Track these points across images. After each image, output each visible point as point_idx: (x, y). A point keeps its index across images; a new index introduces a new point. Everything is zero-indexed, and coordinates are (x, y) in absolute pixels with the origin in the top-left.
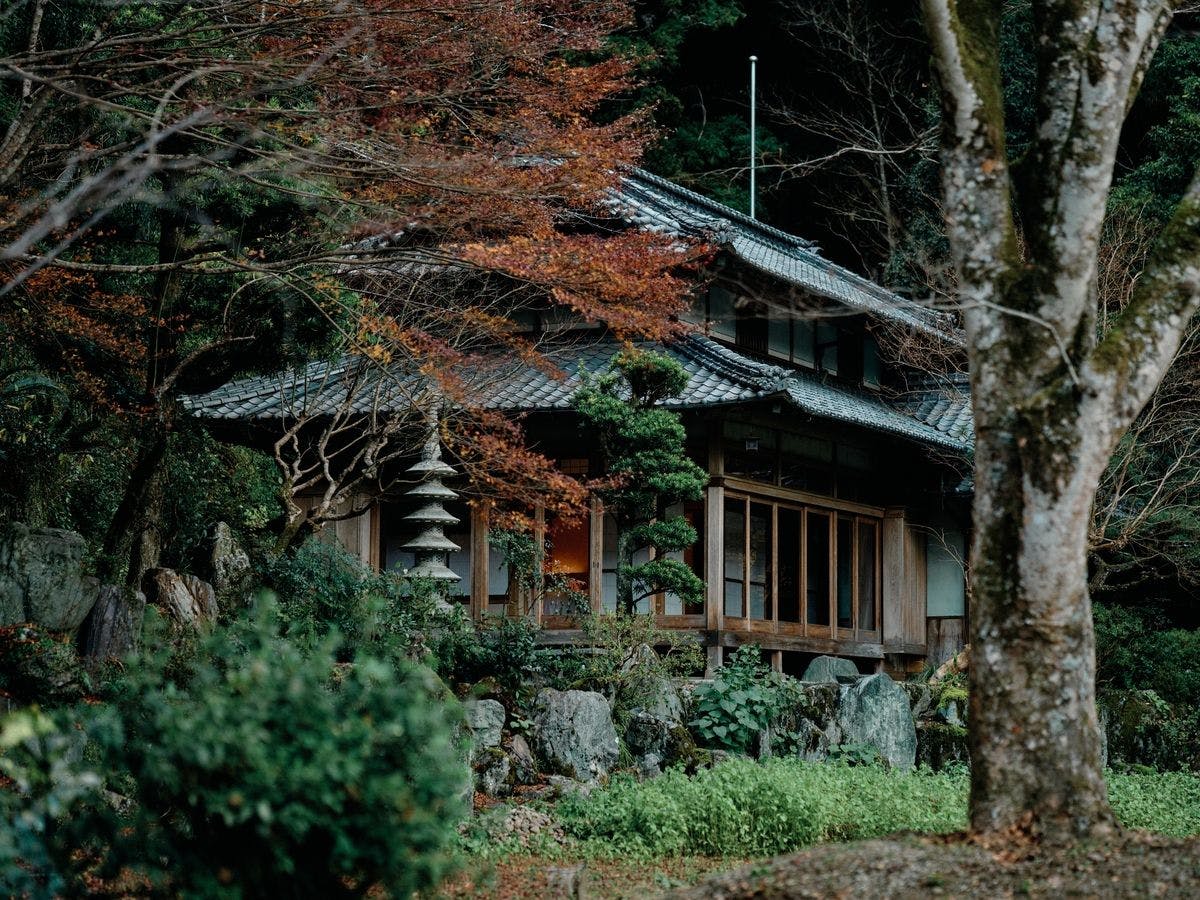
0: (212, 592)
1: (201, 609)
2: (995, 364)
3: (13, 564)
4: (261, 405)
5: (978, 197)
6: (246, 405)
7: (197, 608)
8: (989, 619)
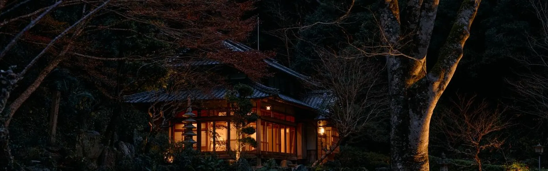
0: (133, 147)
1: (131, 152)
2: (398, 75)
3: (80, 141)
4: (143, 99)
5: (392, 23)
6: (139, 100)
7: (129, 152)
8: (398, 155)
